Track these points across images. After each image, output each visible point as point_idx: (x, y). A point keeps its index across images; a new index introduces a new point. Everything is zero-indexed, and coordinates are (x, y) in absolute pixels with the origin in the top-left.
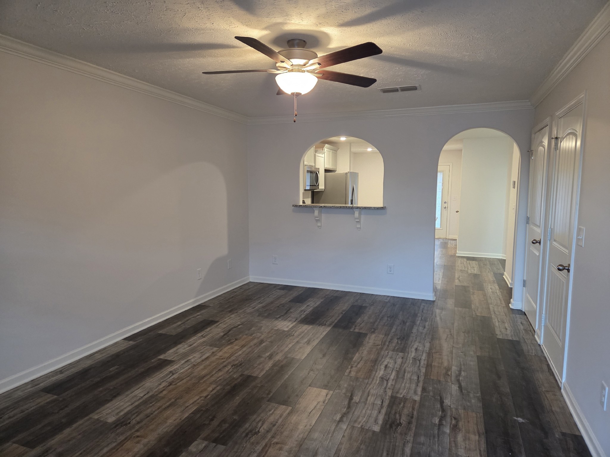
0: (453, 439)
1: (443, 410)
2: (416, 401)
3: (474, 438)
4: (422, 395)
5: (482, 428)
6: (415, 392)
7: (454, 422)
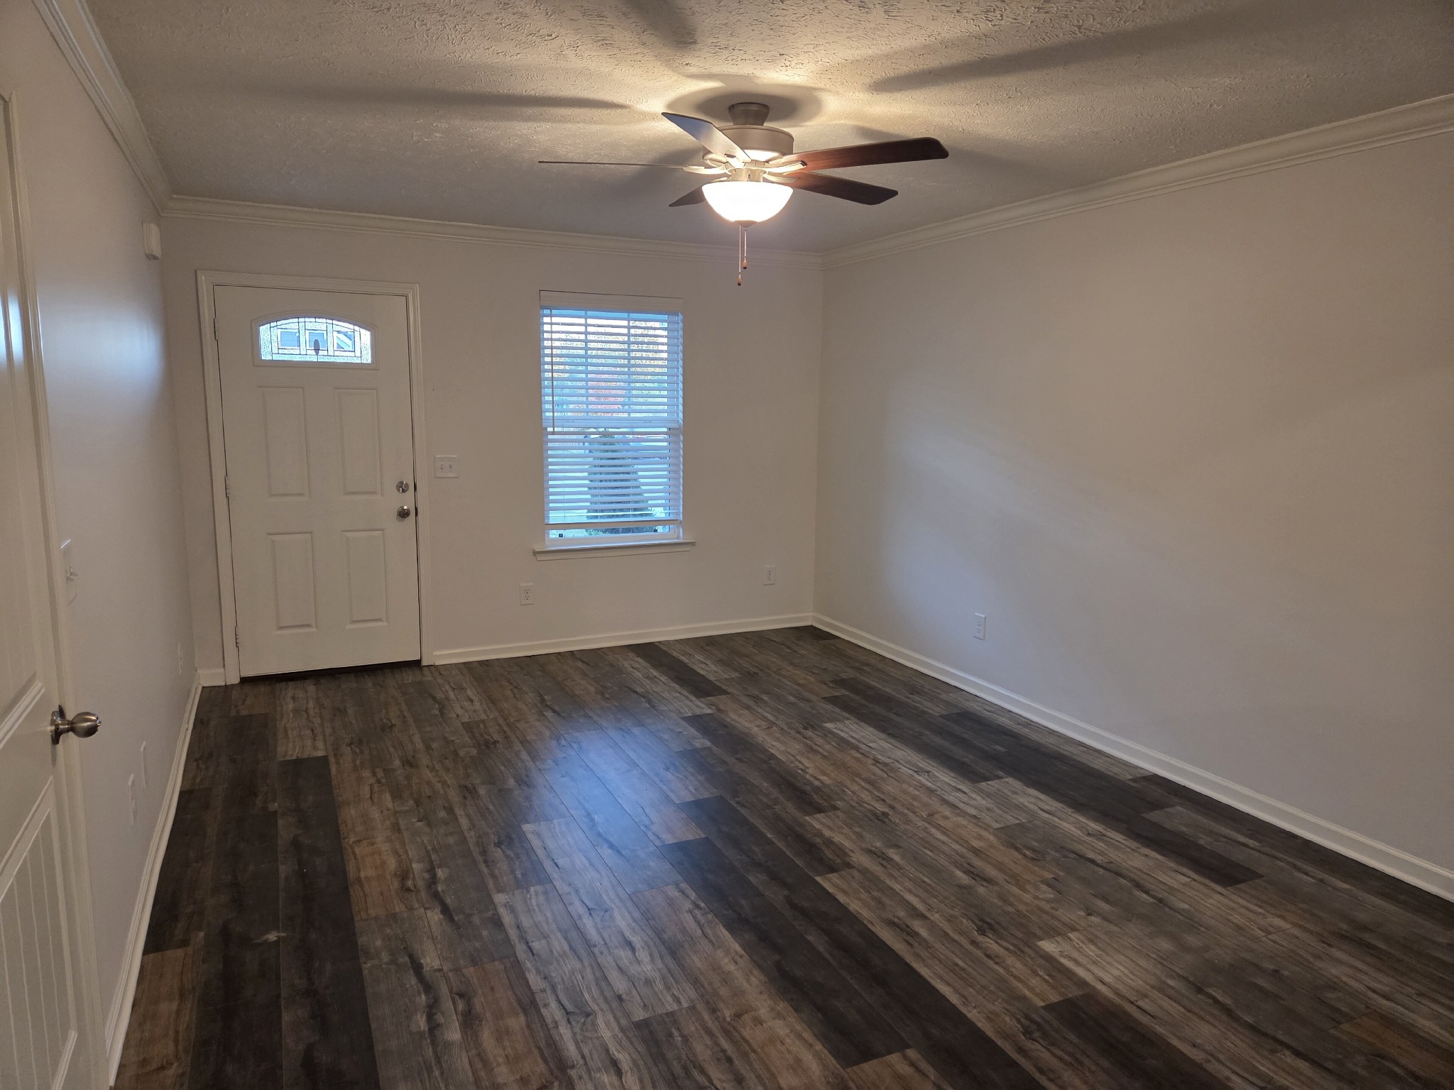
0: (403, 857)
1: (436, 896)
2: (499, 891)
3: (367, 872)
4: (495, 909)
5: (355, 892)
6: (512, 910)
7: (410, 883)
